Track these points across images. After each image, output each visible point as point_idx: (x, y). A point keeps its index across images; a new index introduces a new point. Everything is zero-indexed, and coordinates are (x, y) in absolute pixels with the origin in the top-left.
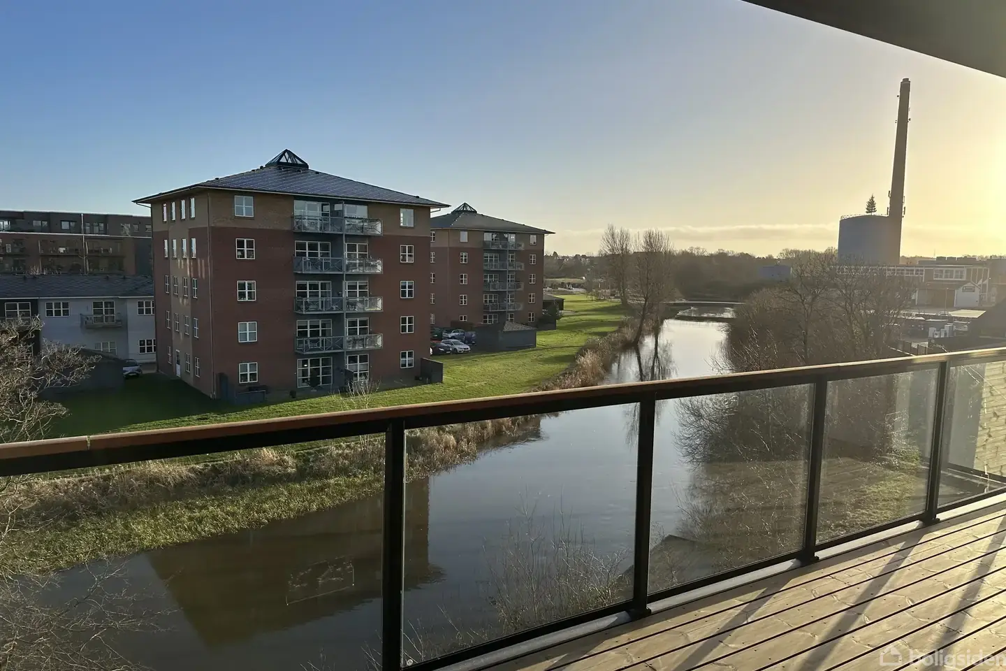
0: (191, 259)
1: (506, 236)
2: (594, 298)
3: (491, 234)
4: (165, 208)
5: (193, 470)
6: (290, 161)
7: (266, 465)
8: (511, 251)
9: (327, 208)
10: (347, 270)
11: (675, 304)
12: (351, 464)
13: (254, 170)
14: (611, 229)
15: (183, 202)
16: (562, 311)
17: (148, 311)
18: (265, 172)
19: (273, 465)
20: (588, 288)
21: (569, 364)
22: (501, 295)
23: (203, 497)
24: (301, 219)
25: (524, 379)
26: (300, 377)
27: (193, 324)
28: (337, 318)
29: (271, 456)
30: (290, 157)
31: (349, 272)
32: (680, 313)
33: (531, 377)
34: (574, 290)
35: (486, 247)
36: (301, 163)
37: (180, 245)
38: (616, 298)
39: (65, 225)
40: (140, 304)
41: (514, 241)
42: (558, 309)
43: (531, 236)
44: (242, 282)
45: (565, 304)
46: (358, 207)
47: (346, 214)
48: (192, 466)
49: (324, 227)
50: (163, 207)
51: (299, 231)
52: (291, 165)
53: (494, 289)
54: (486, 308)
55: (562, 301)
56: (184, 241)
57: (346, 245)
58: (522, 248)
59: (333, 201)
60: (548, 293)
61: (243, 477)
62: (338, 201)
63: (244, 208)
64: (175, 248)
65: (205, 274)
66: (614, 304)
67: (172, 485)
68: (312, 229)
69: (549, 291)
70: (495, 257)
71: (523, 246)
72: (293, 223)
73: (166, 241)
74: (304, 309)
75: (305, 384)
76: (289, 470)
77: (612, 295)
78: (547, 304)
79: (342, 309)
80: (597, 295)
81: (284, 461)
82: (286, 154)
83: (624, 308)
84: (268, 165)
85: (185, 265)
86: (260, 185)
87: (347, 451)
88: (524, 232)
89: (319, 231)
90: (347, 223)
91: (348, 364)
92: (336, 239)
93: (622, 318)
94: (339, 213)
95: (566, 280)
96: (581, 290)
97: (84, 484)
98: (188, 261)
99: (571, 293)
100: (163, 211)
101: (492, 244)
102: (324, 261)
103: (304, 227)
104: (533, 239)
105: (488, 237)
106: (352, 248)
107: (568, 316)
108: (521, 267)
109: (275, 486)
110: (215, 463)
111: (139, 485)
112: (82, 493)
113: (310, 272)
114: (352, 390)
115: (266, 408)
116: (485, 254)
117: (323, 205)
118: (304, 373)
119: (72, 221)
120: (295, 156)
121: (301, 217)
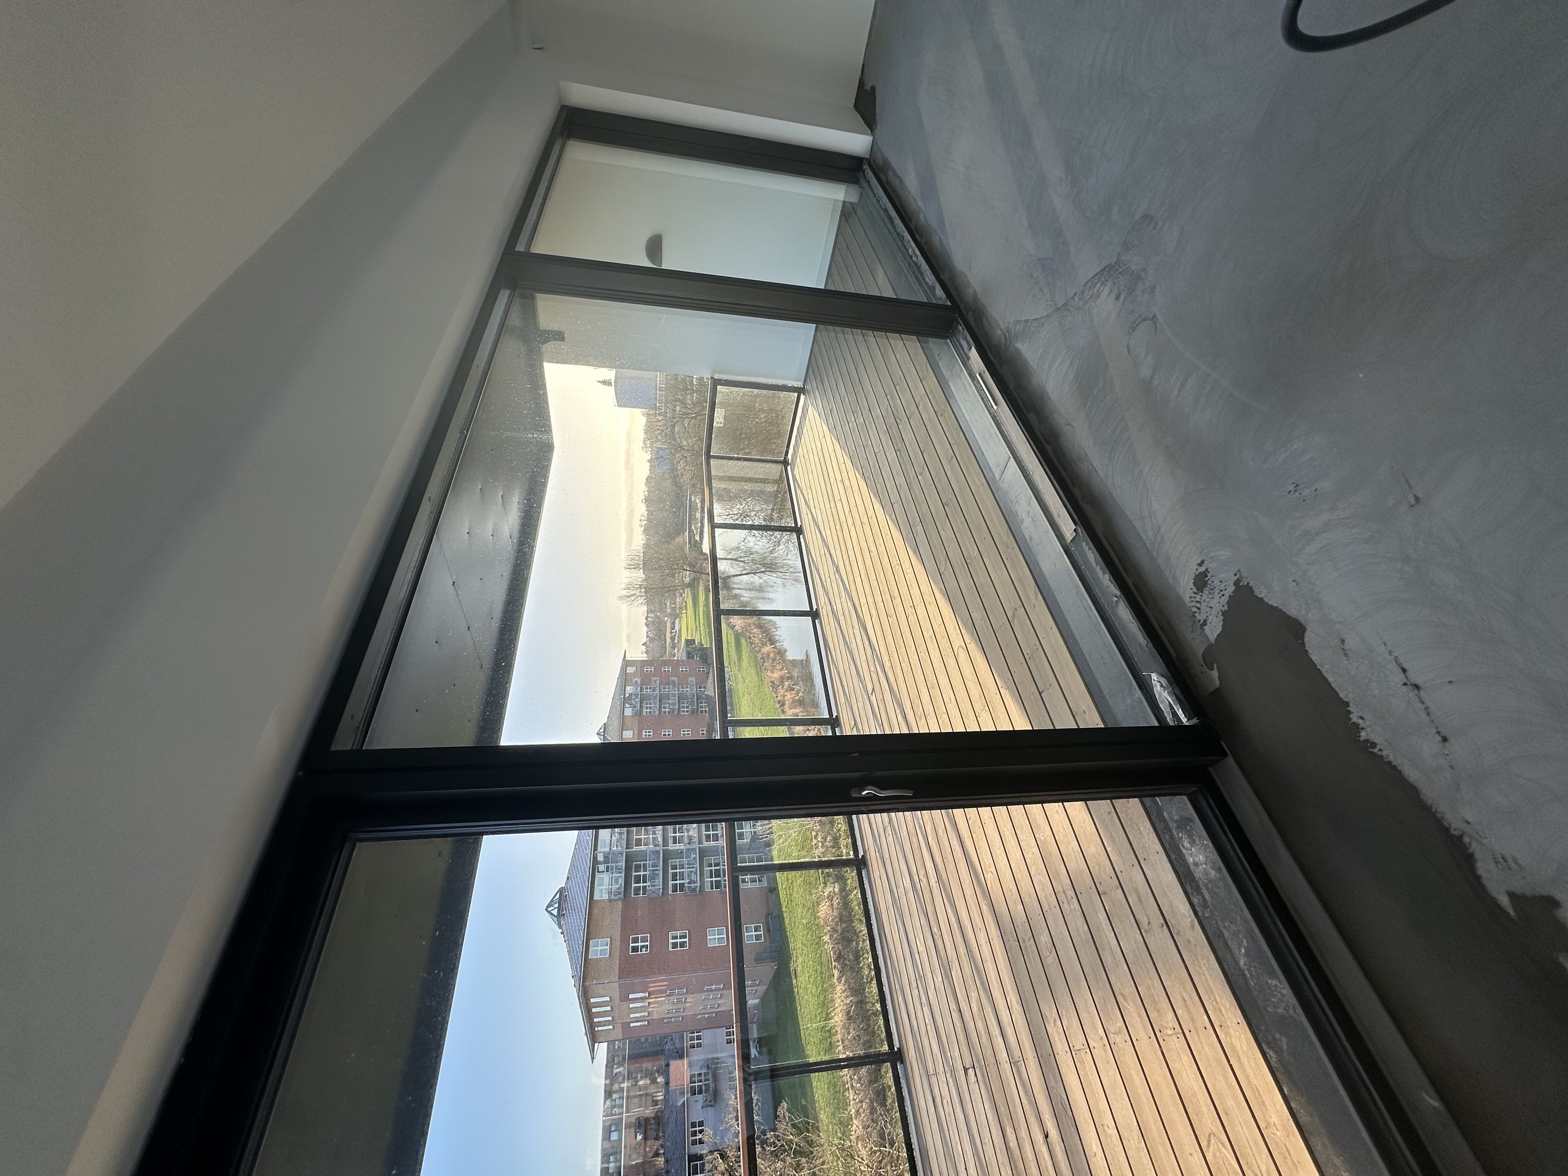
0: (649, 998)
1: (627, 695)
2: (684, 611)
3: (625, 709)
4: (600, 1028)
5: (839, 978)
6: (556, 905)
7: (833, 911)
8: (642, 690)
9: (602, 867)
10: (658, 845)
11: (690, 543)
12: (830, 834)
13: (565, 941)
14: (622, 598)
15: (594, 1010)
16: (696, 642)
17: (699, 1038)
18: (567, 930)
19: (832, 905)
20: (675, 616)
21: (742, 638)
22: (681, 698)
23: (862, 968)
24: (611, 892)
25: (755, 678)
26: (757, 885)
27: (711, 990)
28: (703, 853)
29: (825, 907)
30: (552, 906)
31: (661, 843)
32: (697, 538)
33: (753, 671)
34: (677, 628)
35: (638, 714)
36: (558, 894)
37: (636, 1010)
38: (684, 592)
39: (614, 1136)
40: (693, 1046)
41: (632, 687)
42: (694, 646)
43: (628, 672)
44: (670, 946)
45: (690, 638)
46: (600, 837)
47: (607, 849)
48: (836, 981)
49: (618, 870)
50: (598, 1031)
51: (623, 893)
52: (559, 904)
53: (675, 703)
54: (693, 712)
55: (687, 641)
56: (631, 1006)
57: (635, 849)
58: (639, 680)
59: (595, 861)
60: (680, 653)
61: (843, 931)
62: (595, 858)
63: (600, 949)
64: (638, 1015)
65: (663, 982)
66: (690, 593)
67: (852, 998)
68: (621, 881)
69: (678, 651)
70: (647, 704)
71: (636, 679)
72: (616, 900)
73: (632, 1025)
74: (696, 885)
75: (763, 880)
76: (837, 890)
77: (681, 595)
78: (690, 655)
79: (694, 849)
80: (681, 608)
81: (829, 896)
82: (549, 909)
83: (693, 585)
84: (560, 927)
85: (655, 1003)
86: (581, 935)
87: (819, 839)
88: (624, 679)
89: (623, 875)
90: (615, 848)
91: (745, 841)
92: (629, 859)
93: (701, 588)
94: (606, 857)
95: (668, 635)
96: (677, 621)
97: (854, 1085)
98: (651, 1000)
99: (680, 630)
100: (602, 1030)
101: (635, 707)
102: (651, 869)
103: (619, 888)
104: (630, 670)
105: (628, 712)
106: (638, 843)
107: (700, 636)
108: (655, 681)
109: (849, 902)
110: (833, 959)
111: (854, 1030)
112: (862, 1085)
113: (661, 881)
114: (767, 837)
115: (785, 915)
116: (645, 714)
117: (598, 872)
118: (753, 881)
119: (610, 1129)
120: (552, 901)
121: (610, 893)
